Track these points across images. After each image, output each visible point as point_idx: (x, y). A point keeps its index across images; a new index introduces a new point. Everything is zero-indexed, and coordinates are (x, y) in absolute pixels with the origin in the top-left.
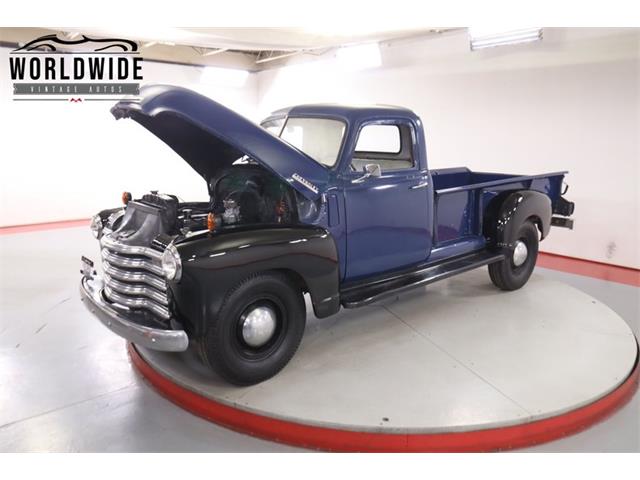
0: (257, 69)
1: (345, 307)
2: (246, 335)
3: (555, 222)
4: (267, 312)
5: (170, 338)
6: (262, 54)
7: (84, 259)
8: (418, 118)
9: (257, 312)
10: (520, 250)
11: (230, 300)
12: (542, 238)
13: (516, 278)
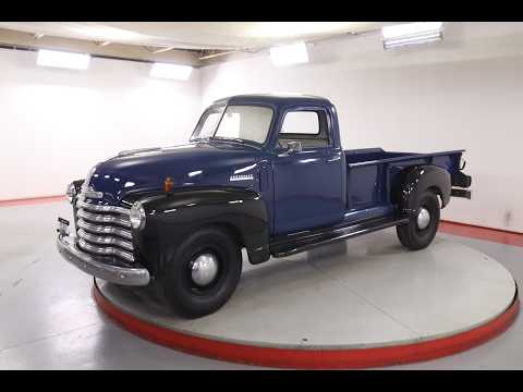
0: (200, 65)
1: (274, 256)
2: (194, 276)
3: (455, 193)
4: (211, 259)
5: (135, 275)
6: (205, 52)
7: (60, 219)
8: (333, 106)
9: (203, 258)
10: (423, 216)
11: (182, 247)
12: (443, 206)
13: (422, 239)
